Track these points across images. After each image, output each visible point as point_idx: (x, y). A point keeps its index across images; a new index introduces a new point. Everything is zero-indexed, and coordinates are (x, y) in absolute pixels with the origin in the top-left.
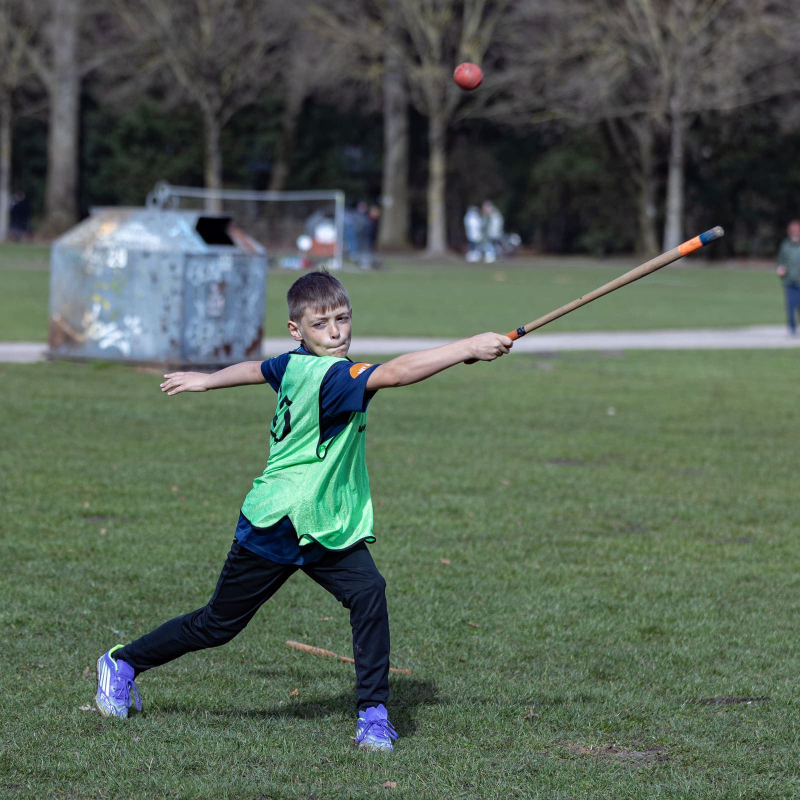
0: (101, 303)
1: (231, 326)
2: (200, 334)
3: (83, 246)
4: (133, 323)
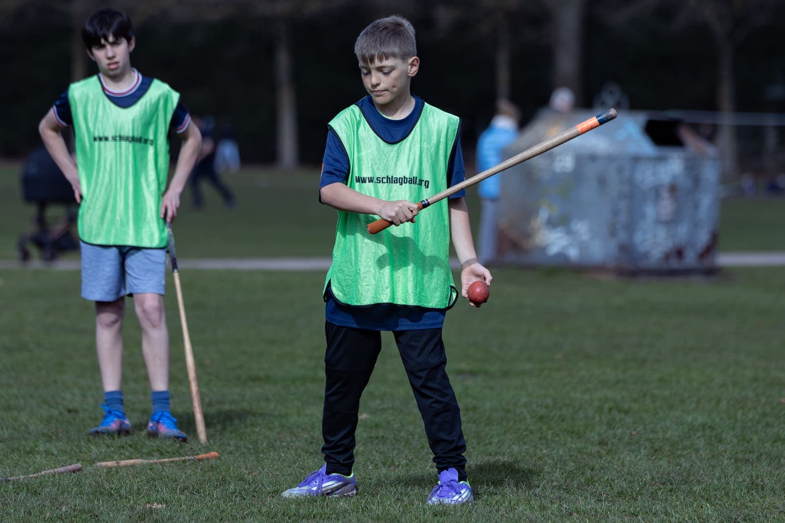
0: (549, 208)
1: (682, 230)
2: (649, 238)
4: (582, 228)
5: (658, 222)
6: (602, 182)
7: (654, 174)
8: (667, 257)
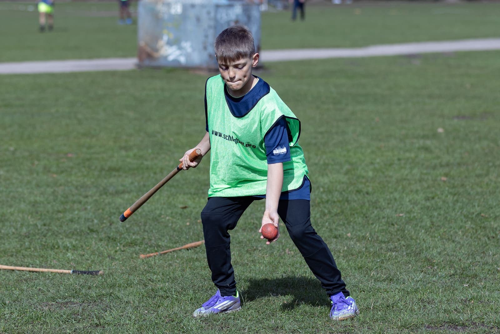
0: (168, 35)
3: (156, 2)
4: (187, 45)
6: (198, 19)
7: (227, 15)
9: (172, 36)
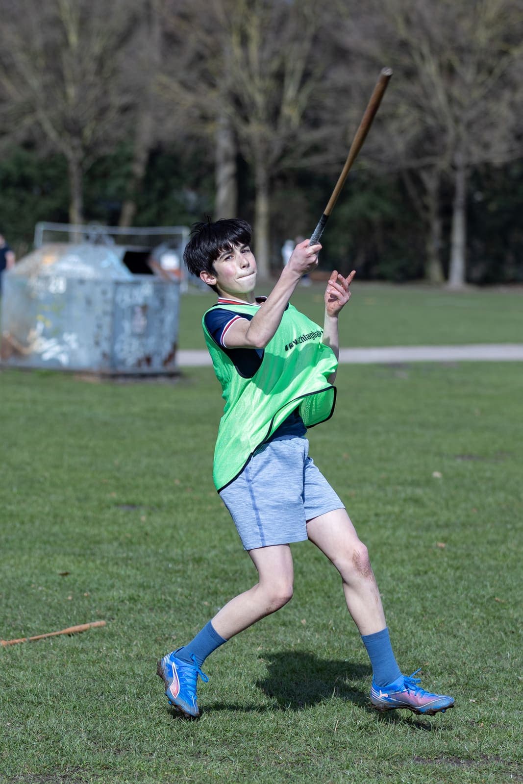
0: (44, 322)
1: (151, 341)
2: (126, 348)
3: (28, 275)
4: (71, 339)
5: (134, 335)
6: (89, 302)
7: (131, 297)
8: (139, 363)
9: (49, 324)
